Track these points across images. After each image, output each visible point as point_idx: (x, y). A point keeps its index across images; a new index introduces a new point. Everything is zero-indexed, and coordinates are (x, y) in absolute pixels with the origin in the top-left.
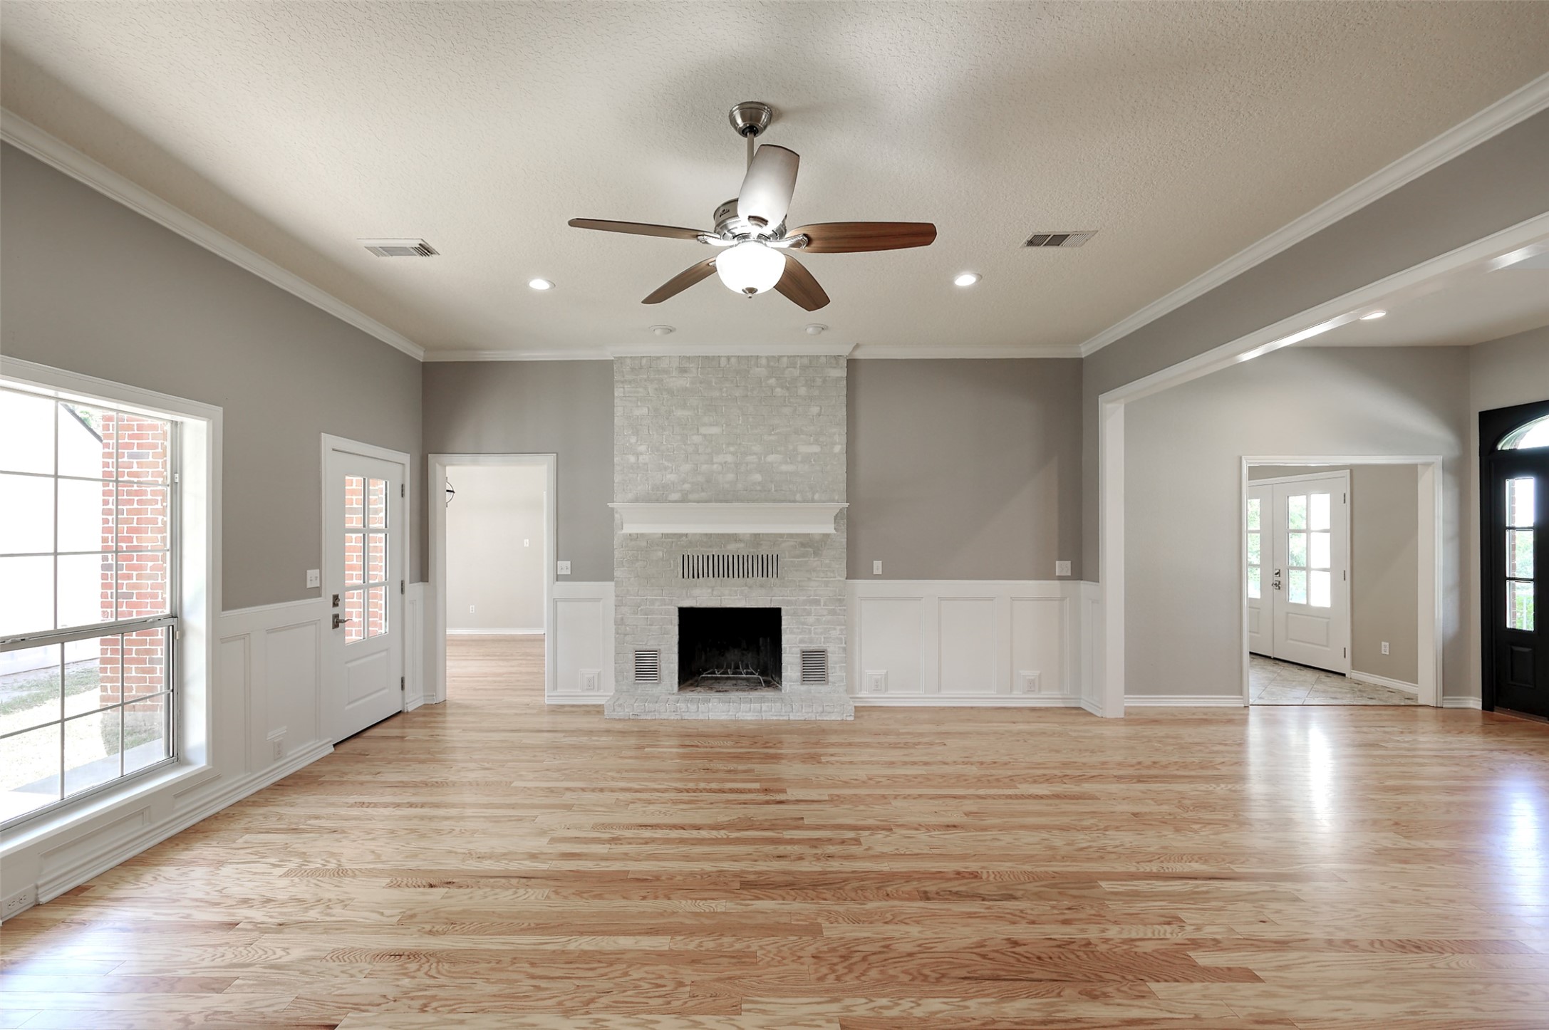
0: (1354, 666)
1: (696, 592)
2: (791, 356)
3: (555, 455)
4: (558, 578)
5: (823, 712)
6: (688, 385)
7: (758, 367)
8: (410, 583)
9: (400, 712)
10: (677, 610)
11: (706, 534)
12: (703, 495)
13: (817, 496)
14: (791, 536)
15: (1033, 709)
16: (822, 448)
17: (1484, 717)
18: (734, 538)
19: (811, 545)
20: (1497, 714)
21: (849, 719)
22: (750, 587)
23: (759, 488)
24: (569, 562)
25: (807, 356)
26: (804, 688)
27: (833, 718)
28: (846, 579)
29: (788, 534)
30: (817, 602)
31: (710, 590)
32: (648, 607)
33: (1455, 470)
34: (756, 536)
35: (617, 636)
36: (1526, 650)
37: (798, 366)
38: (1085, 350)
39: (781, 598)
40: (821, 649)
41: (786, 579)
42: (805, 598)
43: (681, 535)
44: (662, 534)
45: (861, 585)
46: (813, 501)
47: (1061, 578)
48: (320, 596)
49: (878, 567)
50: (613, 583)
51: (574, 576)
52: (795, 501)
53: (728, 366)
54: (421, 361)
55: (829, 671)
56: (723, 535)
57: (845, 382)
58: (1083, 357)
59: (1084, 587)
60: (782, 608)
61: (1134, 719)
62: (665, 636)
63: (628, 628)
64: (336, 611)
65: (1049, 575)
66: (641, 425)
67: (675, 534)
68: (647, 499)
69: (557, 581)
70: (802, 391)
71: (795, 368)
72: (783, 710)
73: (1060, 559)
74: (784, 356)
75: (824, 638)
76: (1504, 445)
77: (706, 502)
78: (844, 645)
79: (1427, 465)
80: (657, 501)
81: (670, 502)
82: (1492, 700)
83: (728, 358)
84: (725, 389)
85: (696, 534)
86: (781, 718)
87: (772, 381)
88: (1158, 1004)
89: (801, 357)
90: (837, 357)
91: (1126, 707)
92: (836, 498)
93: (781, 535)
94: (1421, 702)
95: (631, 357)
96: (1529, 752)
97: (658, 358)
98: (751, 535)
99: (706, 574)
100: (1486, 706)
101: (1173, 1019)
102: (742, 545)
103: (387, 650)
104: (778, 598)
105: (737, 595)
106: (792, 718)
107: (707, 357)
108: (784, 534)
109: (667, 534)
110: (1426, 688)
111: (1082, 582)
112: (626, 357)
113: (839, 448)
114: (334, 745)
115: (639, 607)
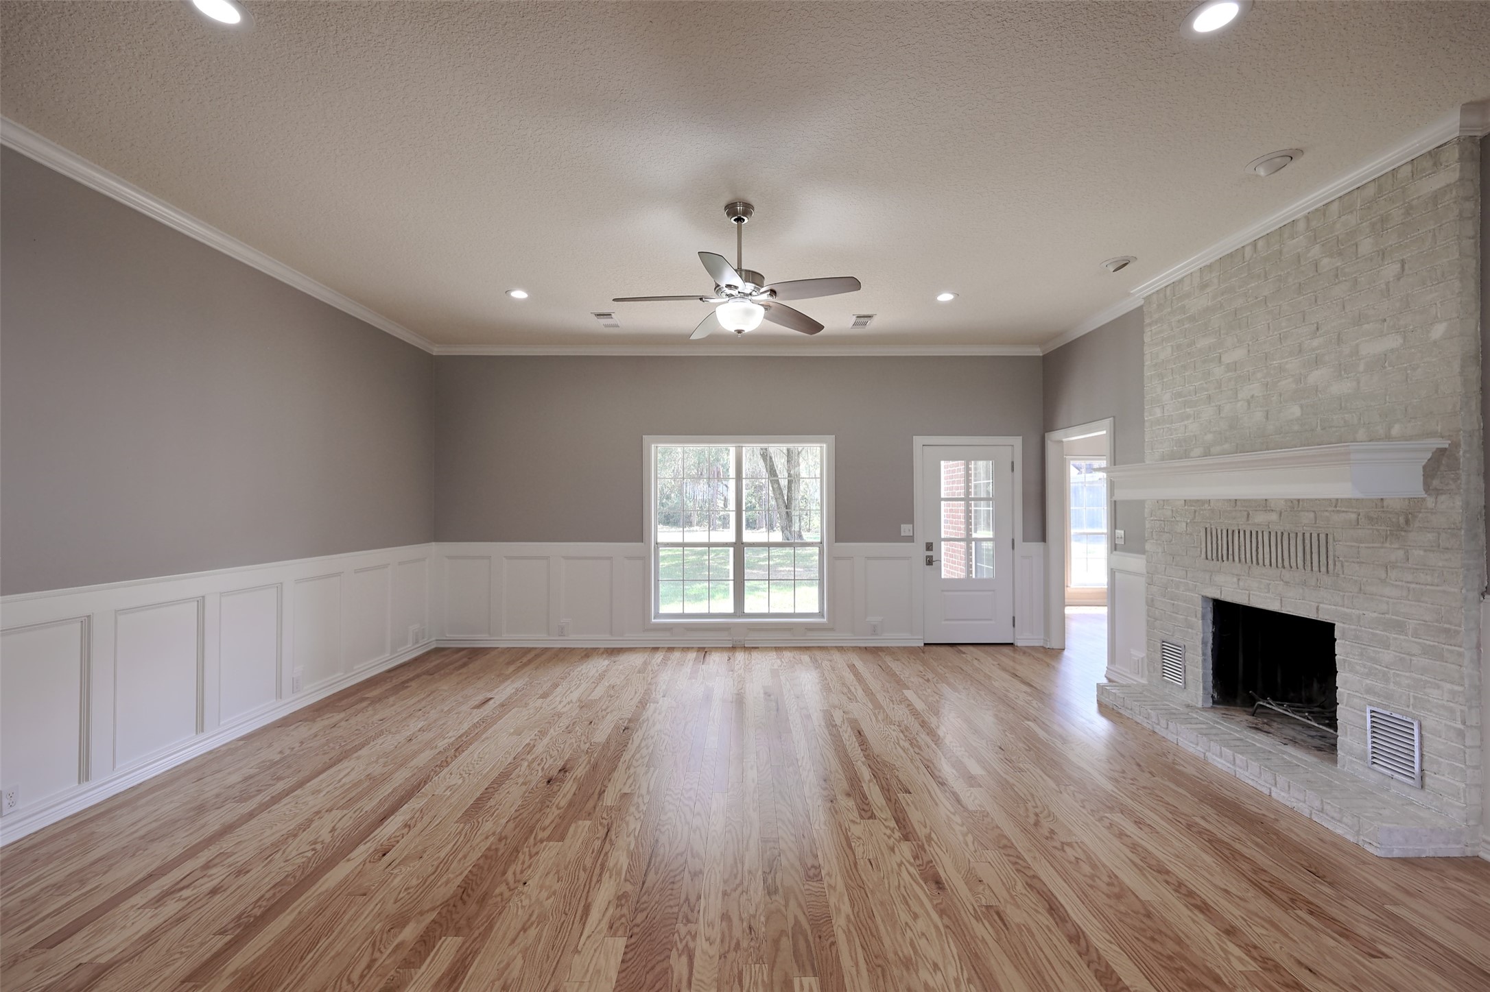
1: (1219, 579)
2: (1344, 196)
3: (1112, 418)
4: (1115, 547)
7: (1294, 239)
8: (1025, 540)
9: (1012, 644)
11: (1231, 500)
12: (1226, 446)
13: (1396, 430)
14: (1348, 503)
16: (1405, 338)
18: (1264, 505)
19: (1388, 519)
22: (1287, 583)
23: (1296, 428)
24: (1123, 531)
26: (1376, 777)
29: (1342, 500)
30: (1399, 627)
31: (1235, 580)
32: (1173, 590)
34: (1294, 502)
35: (1149, 619)
37: (1357, 206)
39: (1333, 607)
41: (1343, 577)
42: (1375, 615)
43: (1204, 502)
44: (1186, 500)
46: (1388, 437)
48: (913, 542)
50: (1144, 557)
51: (1127, 546)
53: (1255, 256)
54: (1041, 355)
55: (1426, 765)
56: (1249, 500)
60: (1336, 623)
62: (1190, 630)
63: (1157, 612)
64: (929, 553)
66: (1166, 370)
67: (1198, 500)
68: (1173, 456)
69: (1115, 550)
70: (1366, 246)
71: (1352, 211)
74: (1333, 201)
75: (1415, 698)
80: (1181, 458)
85: (1219, 500)
87: (1316, 251)
88: (599, 932)
93: (1333, 502)
95: (1157, 291)
97: (1180, 281)
98: (1286, 500)
99: (1231, 556)
101: (581, 935)
102: (1274, 517)
103: (994, 591)
104: (1329, 607)
105: (1269, 592)
108: (1336, 500)
112: (1153, 294)
114: (925, 644)
115: (1166, 589)
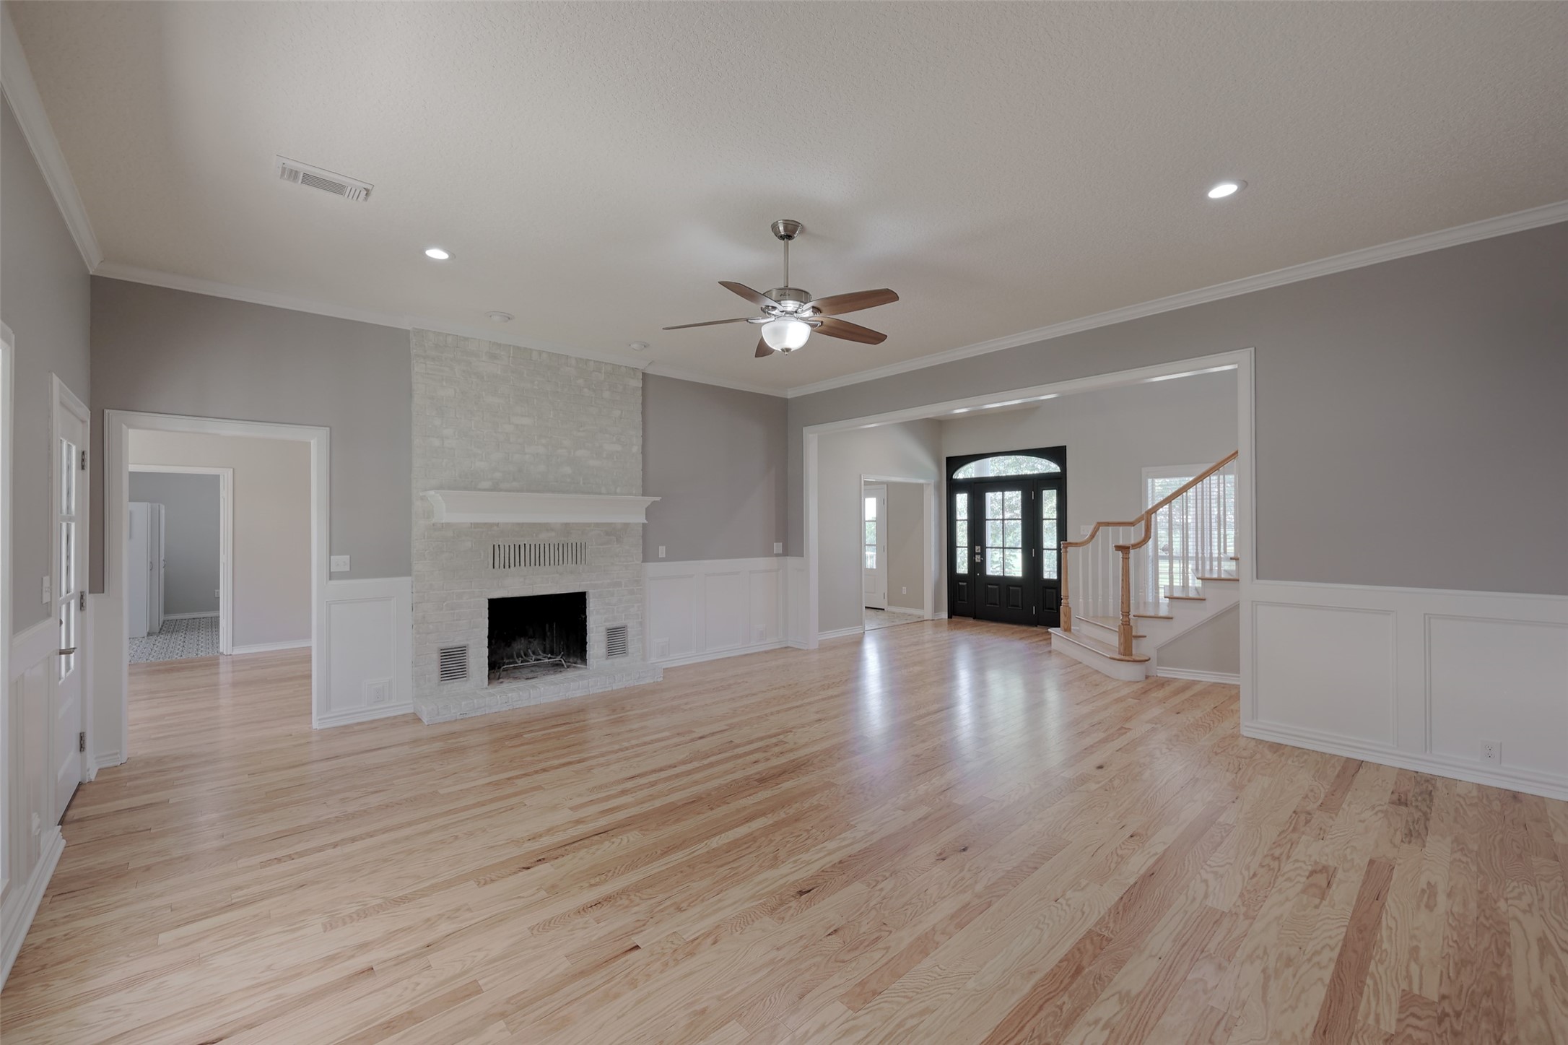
0: (889, 604)
1: (500, 582)
2: (597, 362)
3: (328, 429)
4: (332, 576)
5: (639, 678)
6: (499, 373)
7: (567, 366)
8: (89, 594)
9: (80, 784)
10: (487, 601)
11: (518, 524)
12: (515, 484)
13: (618, 490)
14: (597, 525)
15: (766, 652)
16: (622, 447)
17: (949, 623)
18: (546, 527)
19: (613, 533)
20: (955, 619)
21: (659, 680)
22: (561, 574)
23: (568, 480)
24: (349, 557)
25: (611, 364)
26: (609, 662)
27: (647, 682)
28: (643, 562)
29: (594, 523)
30: (619, 584)
31: (521, 579)
32: (454, 600)
33: (938, 488)
34: (567, 525)
35: (418, 636)
36: (965, 584)
37: (603, 371)
38: (790, 394)
39: (588, 582)
40: (623, 625)
41: (593, 564)
42: (608, 581)
43: (491, 525)
44: (471, 524)
45: (651, 567)
46: (616, 494)
47: (777, 555)
48: (50, 614)
49: (662, 551)
50: (408, 579)
51: (355, 572)
52: (600, 494)
53: (539, 360)
54: (91, 273)
55: (629, 644)
56: (534, 524)
57: (641, 392)
58: (789, 397)
59: (791, 561)
60: (589, 591)
61: (824, 648)
62: (474, 630)
63: (429, 627)
65: (768, 553)
66: (447, 407)
67: (486, 524)
68: (455, 486)
69: (330, 579)
70: (607, 394)
71: (600, 372)
72: (608, 683)
73: (776, 542)
74: (591, 360)
75: (625, 615)
76: (955, 476)
77: (518, 491)
78: (640, 620)
79: (929, 484)
80: (465, 489)
81: (480, 490)
82: (952, 612)
83: (540, 353)
84: (536, 382)
85: (507, 524)
86: (606, 690)
87: (581, 382)
89: (606, 364)
90: (635, 369)
91: (819, 641)
92: (634, 492)
93: (589, 525)
94: (925, 619)
95: (435, 332)
96: (988, 632)
97: (466, 339)
98: (562, 524)
99: (517, 564)
100: (950, 617)
102: (553, 534)
104: (586, 583)
105: (548, 583)
106: (615, 688)
107: (519, 348)
108: (591, 523)
109: (477, 524)
110: (927, 612)
111: (788, 557)
112: (429, 331)
113: (636, 449)
115: (444, 602)
